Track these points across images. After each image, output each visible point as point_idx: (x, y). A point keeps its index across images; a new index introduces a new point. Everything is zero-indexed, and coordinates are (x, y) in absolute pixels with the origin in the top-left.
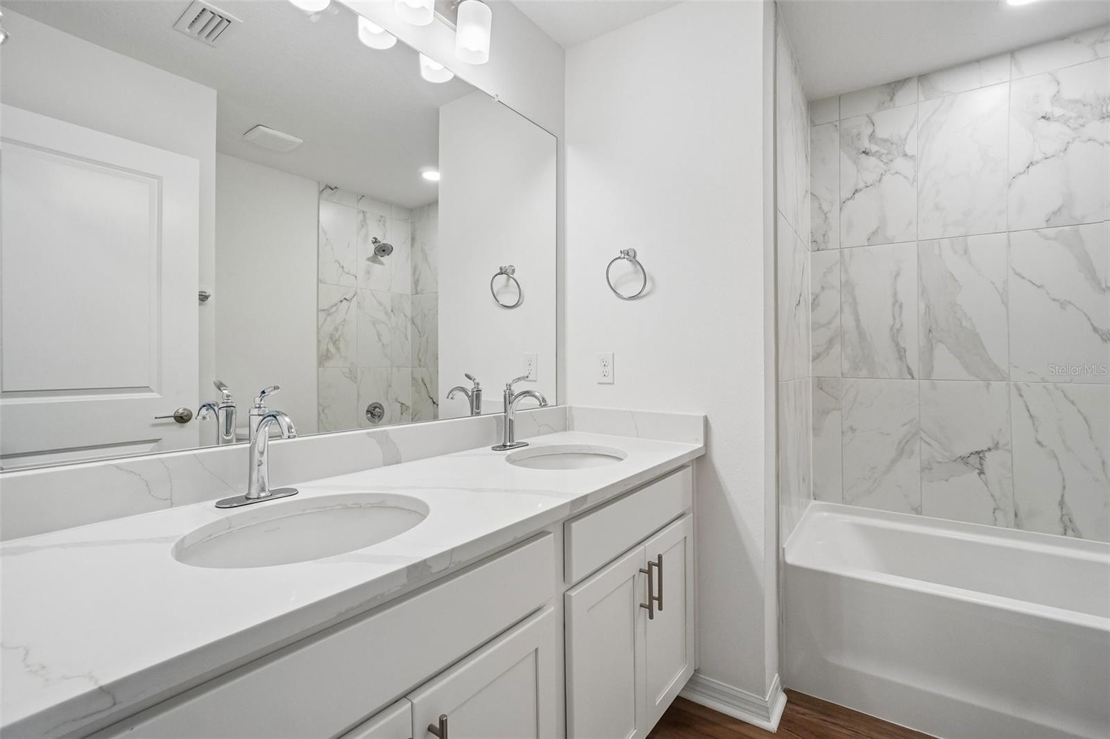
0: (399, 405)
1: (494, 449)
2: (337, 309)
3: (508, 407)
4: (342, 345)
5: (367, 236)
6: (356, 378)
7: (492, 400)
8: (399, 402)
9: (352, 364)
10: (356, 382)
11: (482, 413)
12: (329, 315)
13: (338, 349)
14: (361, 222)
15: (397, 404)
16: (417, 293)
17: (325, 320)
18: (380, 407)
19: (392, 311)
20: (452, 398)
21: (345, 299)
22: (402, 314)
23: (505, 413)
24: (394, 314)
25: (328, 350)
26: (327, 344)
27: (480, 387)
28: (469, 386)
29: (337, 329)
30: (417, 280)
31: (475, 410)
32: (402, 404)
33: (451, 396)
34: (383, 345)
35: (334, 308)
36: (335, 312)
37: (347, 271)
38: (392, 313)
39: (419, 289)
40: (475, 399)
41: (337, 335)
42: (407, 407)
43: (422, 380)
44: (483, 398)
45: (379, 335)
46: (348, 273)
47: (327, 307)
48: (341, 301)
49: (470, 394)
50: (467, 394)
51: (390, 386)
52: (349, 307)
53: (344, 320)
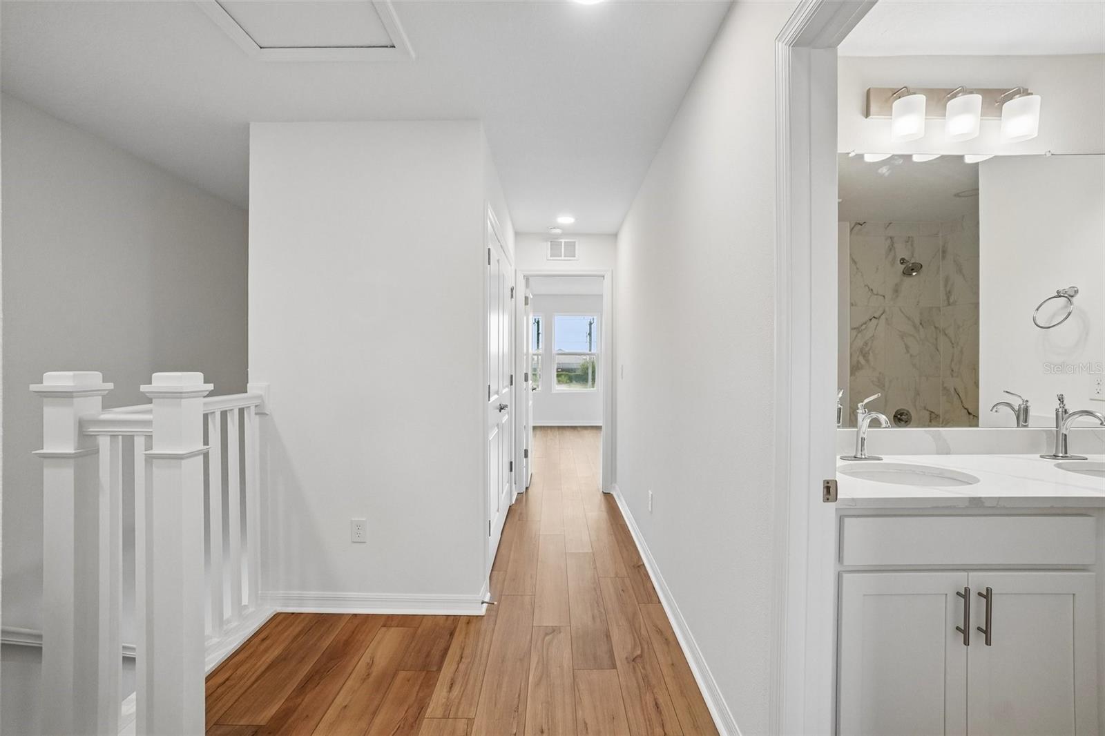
0: (928, 413)
1: (1041, 457)
2: (866, 327)
3: (1061, 423)
4: (871, 357)
5: (895, 257)
6: (884, 386)
7: (1043, 415)
8: (928, 410)
9: (880, 373)
10: (884, 390)
11: (1030, 426)
12: (859, 332)
13: (867, 361)
14: (889, 247)
15: (926, 411)
16: (949, 304)
17: (857, 336)
18: (908, 414)
19: (921, 324)
20: (996, 411)
21: (874, 317)
22: (932, 327)
23: (1057, 428)
24: (923, 326)
25: (858, 362)
26: (858, 357)
27: (1029, 404)
28: (1016, 403)
29: (866, 344)
30: (950, 292)
31: (1021, 423)
32: (932, 412)
33: (995, 409)
34: (911, 356)
35: (864, 327)
36: (864, 329)
37: (876, 293)
38: (921, 326)
39: (951, 301)
40: (1023, 415)
41: (867, 349)
42: (938, 416)
43: (955, 389)
44: (1031, 413)
45: (907, 347)
46: (877, 295)
47: (857, 326)
48: (871, 320)
49: (1017, 408)
50: (1013, 409)
51: (919, 394)
52: (878, 324)
53: (873, 336)
